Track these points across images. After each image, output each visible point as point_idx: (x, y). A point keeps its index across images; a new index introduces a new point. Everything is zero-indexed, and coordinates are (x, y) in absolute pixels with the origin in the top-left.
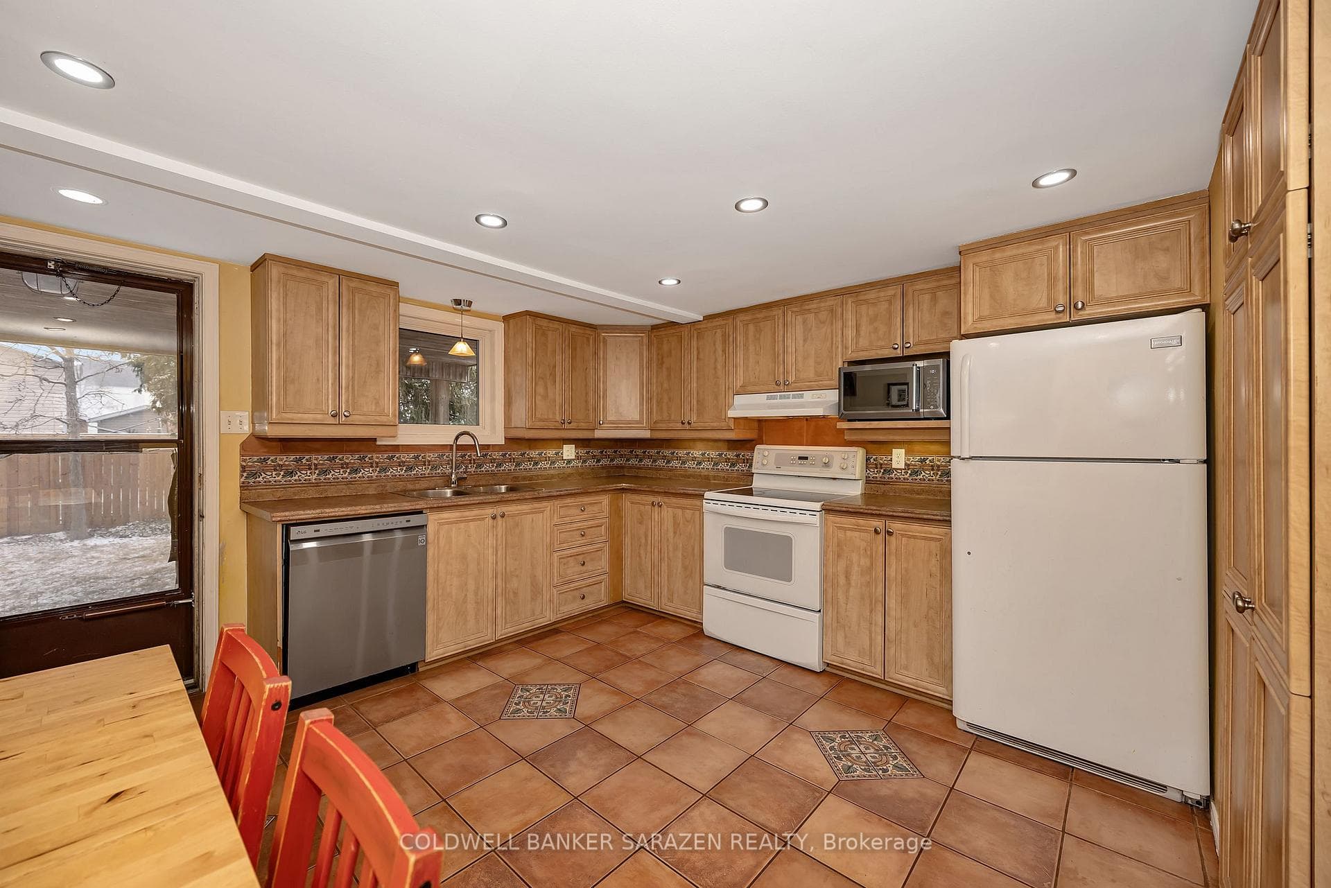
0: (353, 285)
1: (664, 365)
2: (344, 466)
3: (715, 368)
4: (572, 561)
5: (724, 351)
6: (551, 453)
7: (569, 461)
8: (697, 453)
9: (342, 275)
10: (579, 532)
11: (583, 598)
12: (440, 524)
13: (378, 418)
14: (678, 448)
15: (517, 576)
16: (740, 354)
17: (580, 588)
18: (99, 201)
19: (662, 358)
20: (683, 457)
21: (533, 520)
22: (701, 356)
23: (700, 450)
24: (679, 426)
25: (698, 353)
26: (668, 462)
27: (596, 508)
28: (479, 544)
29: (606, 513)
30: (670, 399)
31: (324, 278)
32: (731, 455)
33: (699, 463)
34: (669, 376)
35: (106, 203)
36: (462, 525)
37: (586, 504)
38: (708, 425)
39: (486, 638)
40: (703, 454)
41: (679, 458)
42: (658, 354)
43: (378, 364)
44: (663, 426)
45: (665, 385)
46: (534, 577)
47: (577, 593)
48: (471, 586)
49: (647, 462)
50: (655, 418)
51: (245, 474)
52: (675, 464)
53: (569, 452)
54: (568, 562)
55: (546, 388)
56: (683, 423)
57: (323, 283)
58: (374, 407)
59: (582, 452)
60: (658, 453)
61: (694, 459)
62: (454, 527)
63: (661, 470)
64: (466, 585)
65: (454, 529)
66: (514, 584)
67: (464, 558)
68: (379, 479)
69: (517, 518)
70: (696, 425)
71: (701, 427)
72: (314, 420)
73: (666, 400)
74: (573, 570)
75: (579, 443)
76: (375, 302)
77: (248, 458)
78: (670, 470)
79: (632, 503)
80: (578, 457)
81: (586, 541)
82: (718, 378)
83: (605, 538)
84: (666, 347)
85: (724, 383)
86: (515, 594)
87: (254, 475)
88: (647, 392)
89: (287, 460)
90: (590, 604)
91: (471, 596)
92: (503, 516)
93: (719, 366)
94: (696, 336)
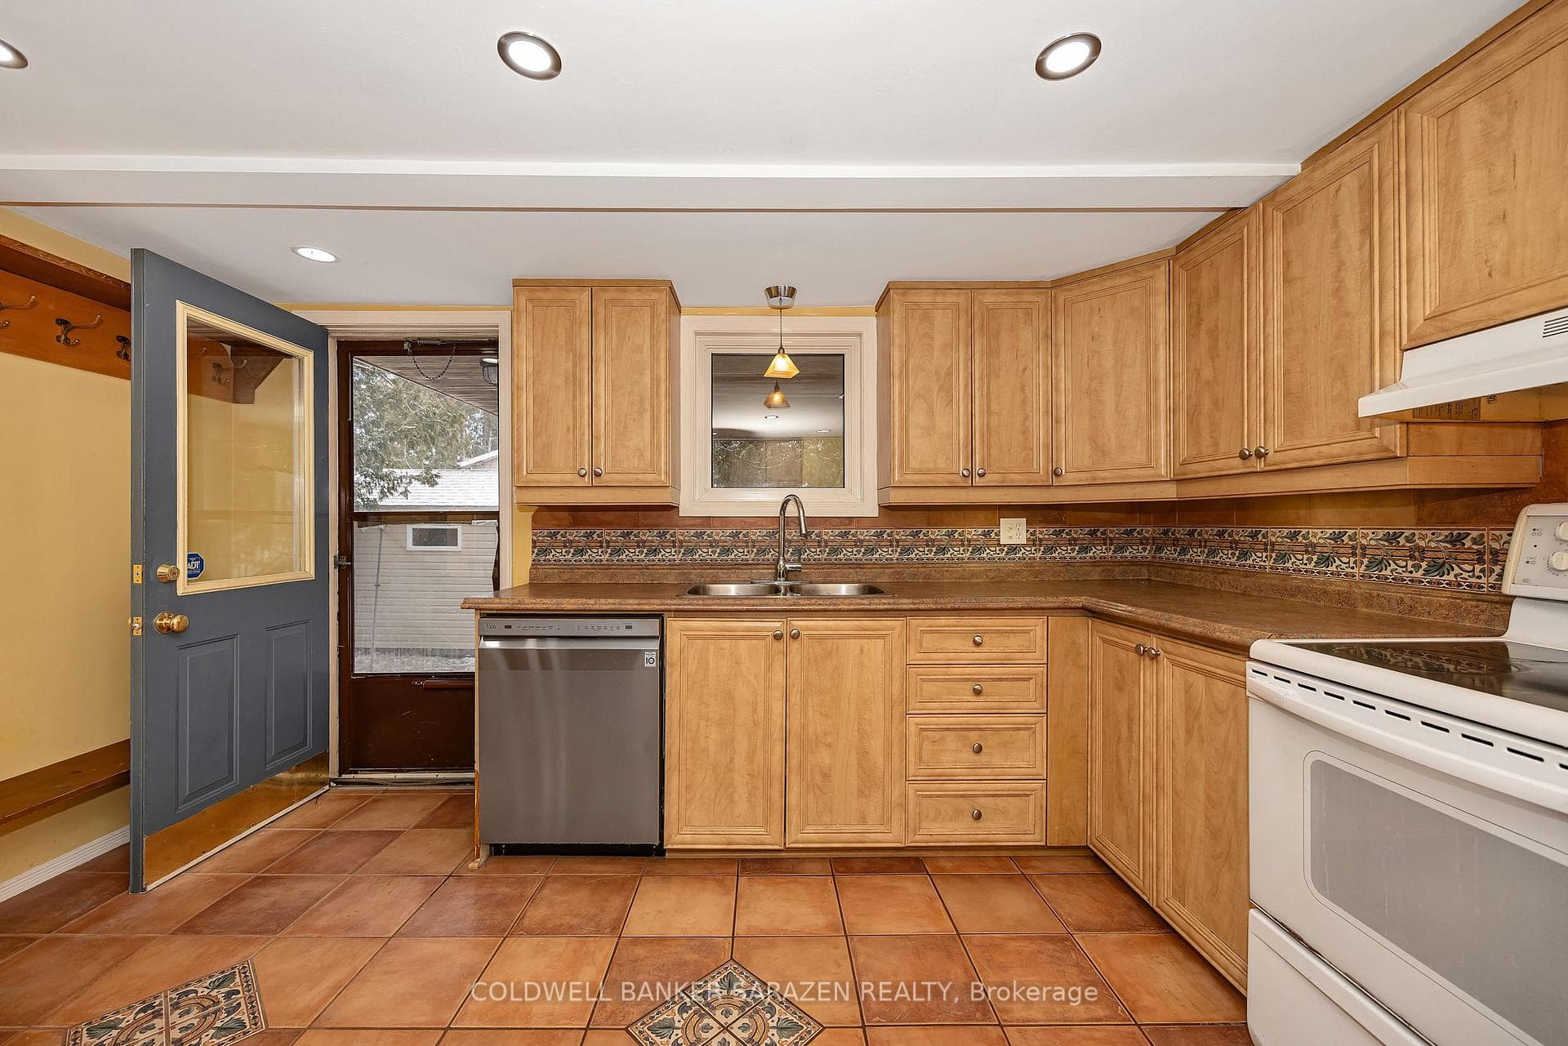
0: (608, 296)
1: (1203, 327)
2: (640, 544)
3: (1338, 292)
4: (952, 741)
5: (1367, 231)
6: (973, 533)
7: (1013, 549)
8: (1319, 535)
9: (594, 286)
10: (969, 686)
11: (979, 817)
12: (689, 638)
13: (639, 476)
14: (1266, 523)
15: (829, 745)
16: (1427, 218)
17: (972, 796)
18: (331, 258)
19: (1199, 311)
20: (1281, 544)
21: (862, 650)
22: (1296, 270)
23: (1328, 525)
24: (1237, 465)
25: (1287, 265)
26: (1244, 555)
27: (1014, 643)
28: (756, 677)
29: (1039, 655)
30: (1215, 402)
31: (573, 295)
32: (1432, 539)
33: (1326, 560)
34: (1213, 350)
35: (337, 260)
36: (726, 644)
37: (987, 632)
38: (1314, 456)
39: (768, 838)
40: (1337, 537)
41: (1268, 547)
42: (1189, 305)
43: (642, 400)
44: (1202, 470)
45: (1207, 373)
46: (863, 754)
47: (964, 804)
48: (742, 746)
49: (1197, 555)
50: (1184, 453)
51: (536, 551)
52: (1258, 559)
53: (1013, 531)
54: (943, 738)
55: (931, 414)
56: (1243, 457)
57: (573, 301)
58: (636, 462)
59: (1044, 532)
60: (1220, 534)
61: (1310, 548)
62: (712, 646)
63: (1225, 572)
64: (732, 741)
65: (712, 649)
66: (824, 757)
67: (729, 697)
68: (684, 565)
69: (829, 643)
70: (1279, 457)
71: (1295, 461)
72: (562, 481)
73: (1207, 404)
74: (954, 757)
75: (1033, 513)
76: (637, 314)
77: (539, 531)
78: (1247, 575)
79: (1105, 641)
80: (1033, 542)
81: (986, 704)
82: (1347, 314)
83: (1035, 705)
84: (1206, 283)
85: (1365, 327)
86: (826, 776)
87: (544, 551)
88: (1167, 397)
89: (576, 535)
90: (998, 831)
91: (740, 761)
92: (795, 637)
93: (1352, 281)
94: (1279, 223)
